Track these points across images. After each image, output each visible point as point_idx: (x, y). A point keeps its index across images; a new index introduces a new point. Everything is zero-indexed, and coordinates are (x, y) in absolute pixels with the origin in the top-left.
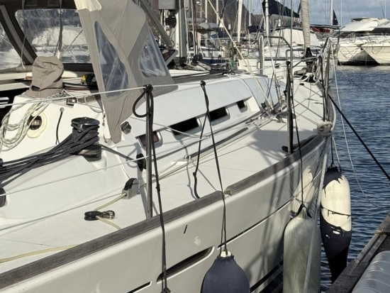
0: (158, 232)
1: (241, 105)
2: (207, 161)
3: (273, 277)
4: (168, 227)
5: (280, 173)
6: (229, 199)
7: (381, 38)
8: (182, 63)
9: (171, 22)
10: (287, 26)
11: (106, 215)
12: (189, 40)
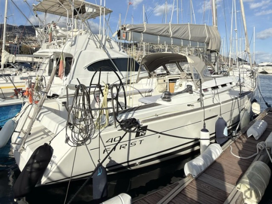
0: (203, 110)
1: (231, 83)
2: (216, 97)
3: (234, 126)
4: (205, 109)
5: (234, 101)
6: (222, 105)
7: (268, 67)
8: (217, 74)
9: (214, 65)
10: (245, 64)
11: (192, 105)
12: (219, 68)
